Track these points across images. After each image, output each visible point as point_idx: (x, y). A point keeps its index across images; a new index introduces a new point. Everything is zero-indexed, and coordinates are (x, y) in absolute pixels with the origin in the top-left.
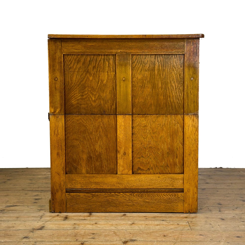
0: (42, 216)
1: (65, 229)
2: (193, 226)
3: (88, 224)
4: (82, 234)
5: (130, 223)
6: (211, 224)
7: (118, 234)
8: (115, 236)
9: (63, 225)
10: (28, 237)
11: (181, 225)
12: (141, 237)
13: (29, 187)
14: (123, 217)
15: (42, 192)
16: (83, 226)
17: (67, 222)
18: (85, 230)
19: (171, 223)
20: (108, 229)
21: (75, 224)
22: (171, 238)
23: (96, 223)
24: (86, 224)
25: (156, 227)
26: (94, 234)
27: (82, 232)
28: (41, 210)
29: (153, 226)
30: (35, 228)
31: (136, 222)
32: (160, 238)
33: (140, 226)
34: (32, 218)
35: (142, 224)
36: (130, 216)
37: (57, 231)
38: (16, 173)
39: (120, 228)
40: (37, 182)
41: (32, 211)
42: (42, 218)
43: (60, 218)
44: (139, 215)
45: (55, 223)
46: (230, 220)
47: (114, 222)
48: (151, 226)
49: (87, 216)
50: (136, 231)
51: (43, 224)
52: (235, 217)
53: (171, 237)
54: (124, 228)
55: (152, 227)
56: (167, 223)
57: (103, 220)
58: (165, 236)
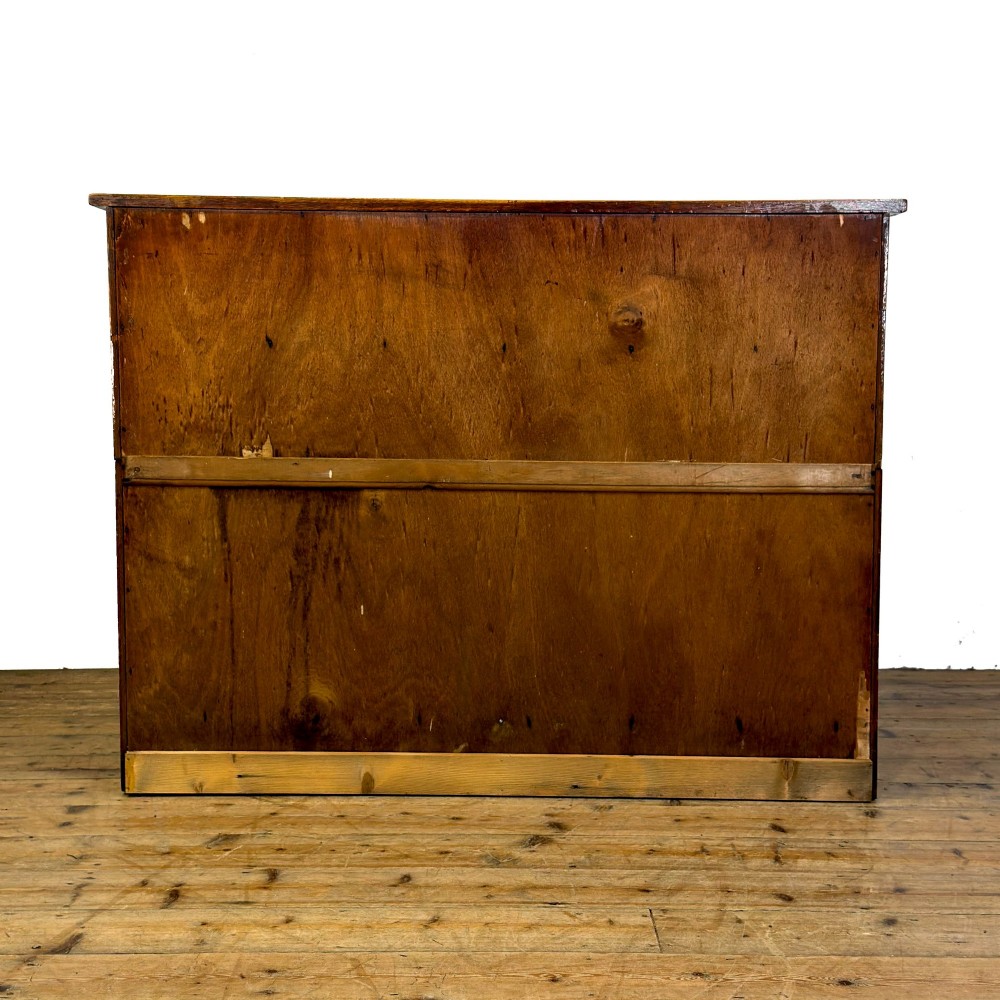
0: (80, 887)
1: (161, 948)
2: (669, 929)
3: (256, 924)
4: (225, 971)
5: (424, 916)
6: (739, 921)
7: (368, 971)
8: (357, 981)
9: (157, 927)
10: (9, 987)
11: (623, 926)
12: (461, 988)
13: (57, 752)
14: (397, 891)
15: (101, 775)
16: (234, 932)
17: (175, 915)
18: (241, 950)
19: (585, 918)
20: (330, 946)
21: (204, 924)
22: (578, 987)
23: (288, 921)
24: (248, 925)
25: (524, 935)
26: (275, 971)
27: (227, 964)
28: (81, 858)
29: (510, 932)
30: (42, 941)
31: (446, 914)
32: (534, 989)
33: (460, 932)
34: (42, 898)
35: (467, 925)
36: (427, 886)
37: (129, 960)
38: (21, 692)
39: (382, 939)
40: (92, 731)
41: (46, 866)
42: (78, 895)
43: (152, 896)
44: (461, 878)
45: (127, 919)
46: (815, 903)
47: (360, 915)
48: (504, 932)
49: (260, 888)
50: (443, 954)
51: (80, 925)
52: (835, 887)
53: (578, 983)
54: (398, 944)
55: (507, 935)
56: (566, 917)
57: (319, 902)
58: (554, 980)
